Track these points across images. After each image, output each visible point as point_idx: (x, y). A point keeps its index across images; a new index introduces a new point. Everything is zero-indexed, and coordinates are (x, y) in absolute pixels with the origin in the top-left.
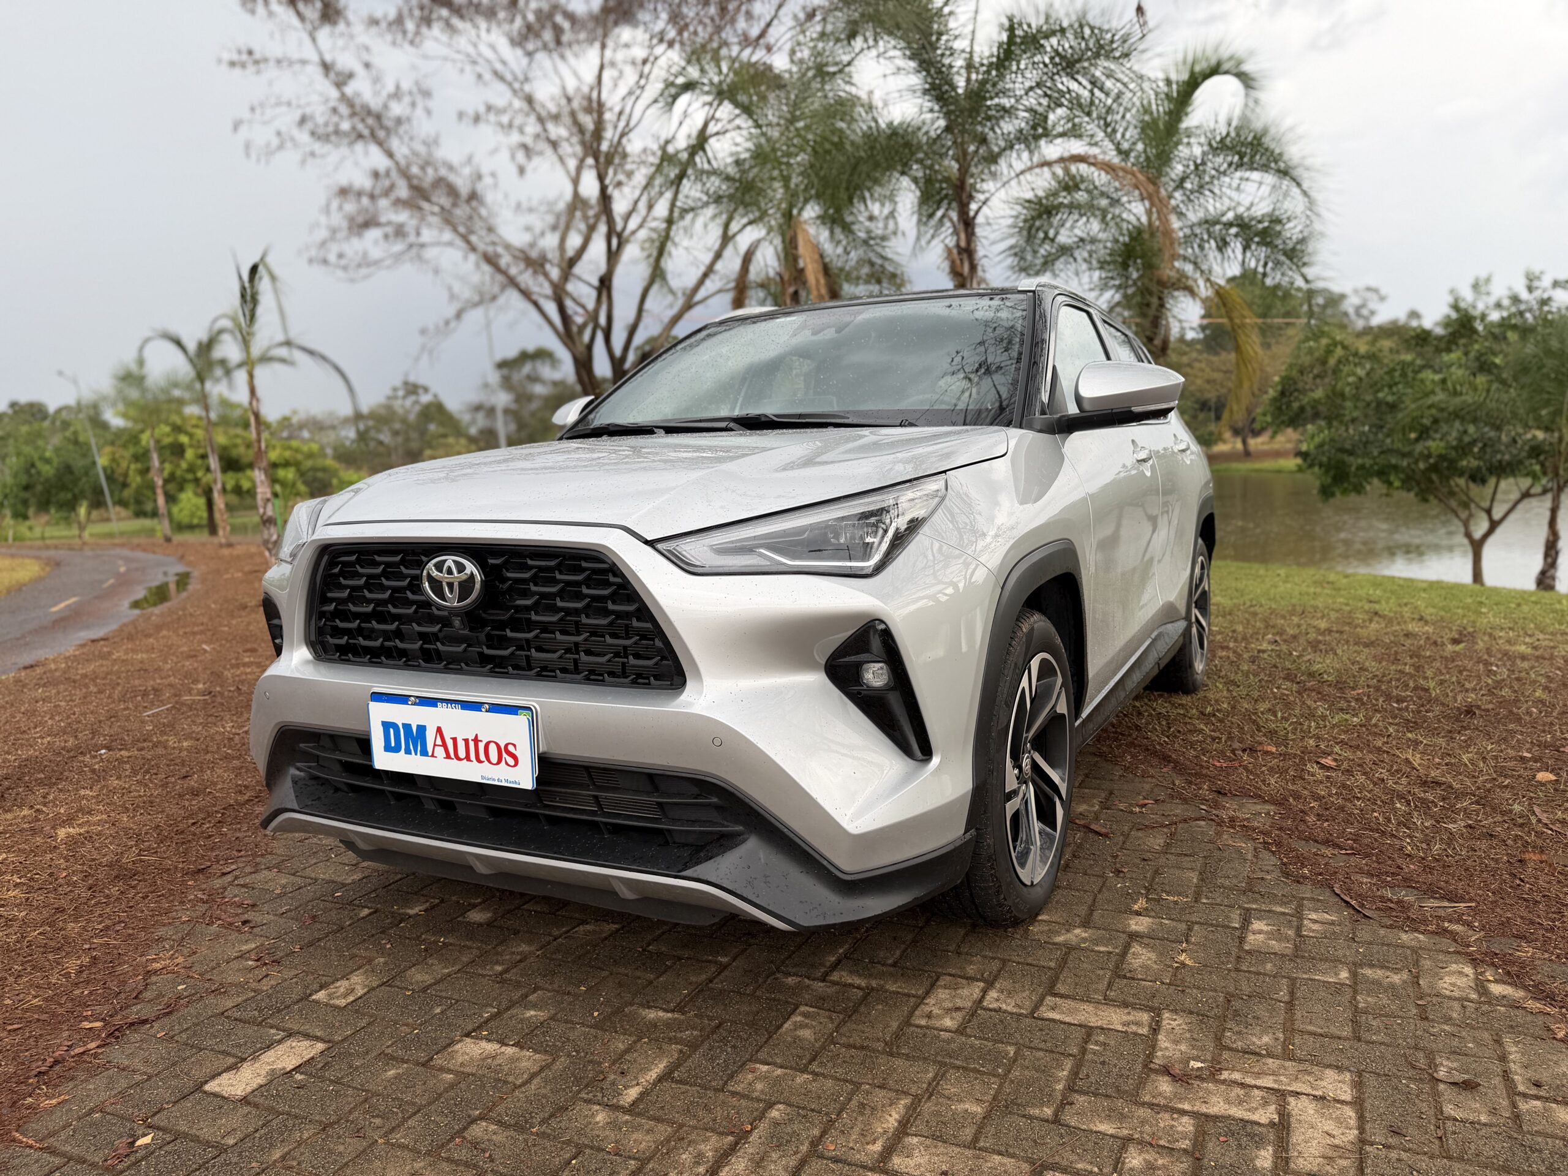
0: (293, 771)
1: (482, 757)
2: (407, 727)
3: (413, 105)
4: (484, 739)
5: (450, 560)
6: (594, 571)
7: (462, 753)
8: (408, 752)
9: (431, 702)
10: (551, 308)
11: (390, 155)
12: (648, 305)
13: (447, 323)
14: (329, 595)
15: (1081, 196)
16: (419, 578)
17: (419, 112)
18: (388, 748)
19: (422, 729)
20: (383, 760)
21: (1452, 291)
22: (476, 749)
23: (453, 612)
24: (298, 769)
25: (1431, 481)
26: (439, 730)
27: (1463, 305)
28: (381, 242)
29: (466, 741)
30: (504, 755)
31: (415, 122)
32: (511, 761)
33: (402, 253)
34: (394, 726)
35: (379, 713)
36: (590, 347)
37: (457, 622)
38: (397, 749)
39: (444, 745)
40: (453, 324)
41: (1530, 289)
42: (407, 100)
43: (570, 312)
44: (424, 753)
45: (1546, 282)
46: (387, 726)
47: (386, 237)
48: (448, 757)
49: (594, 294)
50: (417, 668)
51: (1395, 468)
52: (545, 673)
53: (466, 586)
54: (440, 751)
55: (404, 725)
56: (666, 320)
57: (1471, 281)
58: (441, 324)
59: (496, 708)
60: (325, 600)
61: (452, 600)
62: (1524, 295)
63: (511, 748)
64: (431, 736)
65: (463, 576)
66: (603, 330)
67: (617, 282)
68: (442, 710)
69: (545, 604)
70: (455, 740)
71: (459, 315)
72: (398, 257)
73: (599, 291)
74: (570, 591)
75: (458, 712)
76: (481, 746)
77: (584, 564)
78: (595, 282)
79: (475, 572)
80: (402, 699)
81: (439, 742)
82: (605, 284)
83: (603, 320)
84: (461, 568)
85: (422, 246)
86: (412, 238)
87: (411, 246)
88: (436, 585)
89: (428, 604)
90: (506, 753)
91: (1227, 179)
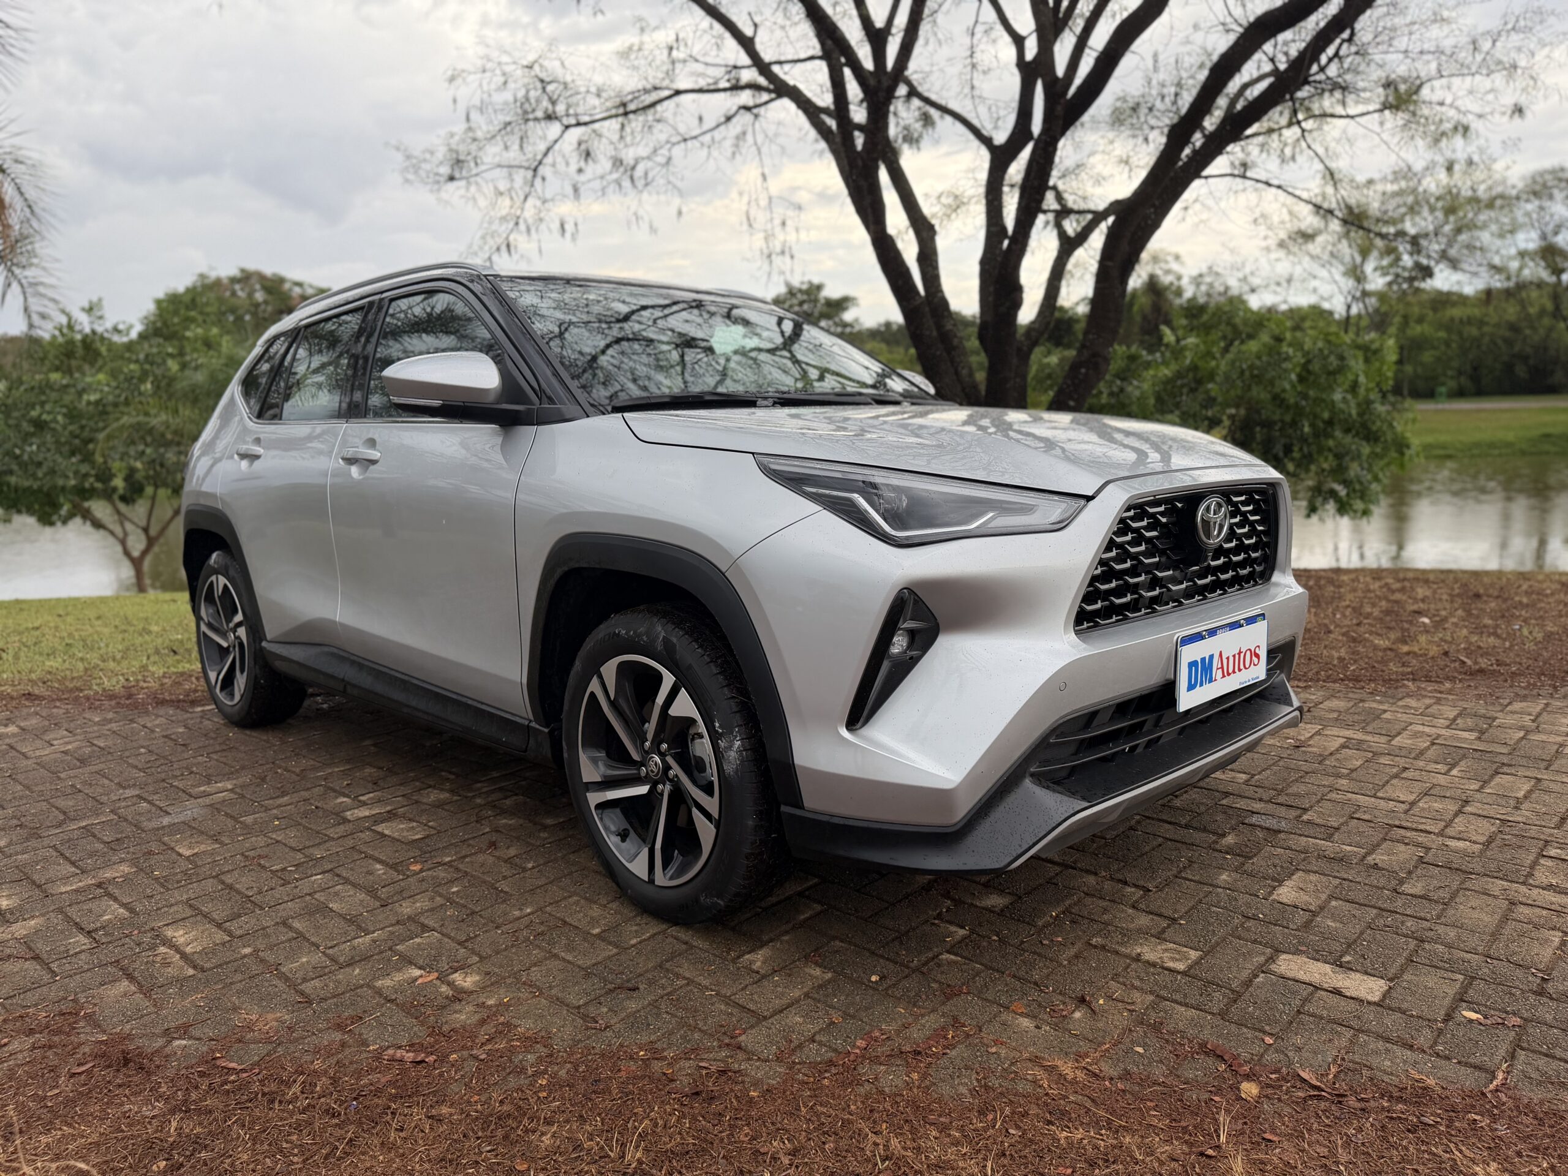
0: (1028, 779)
1: (1241, 666)
2: (1203, 660)
4: (1243, 650)
6: (1256, 502)
7: (1231, 667)
8: (1201, 684)
9: (1212, 632)
18: (1189, 688)
19: (1211, 658)
21: (65, 311)
22: (1241, 660)
24: (1030, 775)
26: (1221, 655)
27: (76, 325)
29: (1234, 658)
30: (1253, 657)
32: (1255, 660)
34: (1196, 663)
35: (1186, 656)
37: (1210, 557)
38: (1195, 685)
39: (1222, 666)
44: (1211, 681)
46: (1192, 664)
48: (1224, 675)
53: (1221, 524)
54: (1220, 674)
61: (1215, 538)
63: (1257, 650)
65: (1221, 515)
70: (1228, 660)
77: (1255, 497)
81: (1219, 665)
84: (1220, 508)
88: (1206, 526)
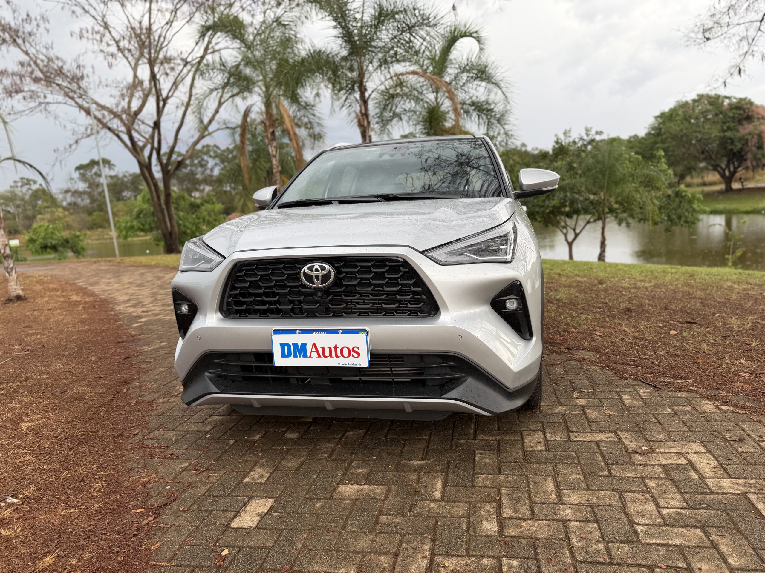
0: (207, 374)
1: (339, 354)
2: (295, 345)
3: (38, 25)
4: (340, 346)
5: (317, 265)
6: (391, 266)
7: (327, 353)
8: (295, 356)
9: (310, 332)
10: (126, 138)
11: (27, 53)
12: (180, 136)
13: (70, 146)
14: (236, 285)
15: (406, 90)
16: (299, 273)
17: (41, 30)
18: (283, 355)
19: (304, 345)
20: (279, 361)
21: (556, 135)
22: (335, 351)
23: (317, 290)
24: (210, 373)
25: (550, 218)
27: (560, 141)
28: (22, 101)
29: (330, 349)
30: (352, 352)
31: (38, 35)
32: (356, 355)
33: (35, 107)
34: (288, 345)
35: (278, 340)
36: (150, 158)
37: (319, 294)
38: (289, 355)
39: (317, 351)
40: (74, 147)
41: (588, 135)
42: (34, 23)
43: (136, 140)
44: (305, 356)
45: (593, 132)
46: (282, 345)
47: (24, 98)
48: (319, 356)
49: (150, 130)
50: (290, 317)
51: (538, 212)
52: (363, 314)
53: (326, 277)
54: (315, 354)
55: (293, 344)
56: (190, 144)
57: (563, 131)
58: (67, 146)
59: (345, 332)
60: (233, 288)
61: (318, 284)
62: (585, 137)
63: (356, 349)
64: (309, 348)
65: (324, 272)
66: (156, 149)
67: (163, 125)
68: (315, 335)
69: (364, 283)
70: (323, 349)
71: (77, 142)
72: (32, 110)
73: (154, 128)
74: (379, 276)
75: (325, 335)
76: (339, 350)
77: (387, 263)
78: (152, 124)
79: (331, 270)
80: (293, 332)
81: (314, 350)
82: (157, 125)
83: (156, 145)
84: (323, 269)
85: (48, 103)
86: (42, 100)
87: (40, 104)
88: (309, 278)
89: (303, 286)
90: (353, 352)
91: (471, 85)
